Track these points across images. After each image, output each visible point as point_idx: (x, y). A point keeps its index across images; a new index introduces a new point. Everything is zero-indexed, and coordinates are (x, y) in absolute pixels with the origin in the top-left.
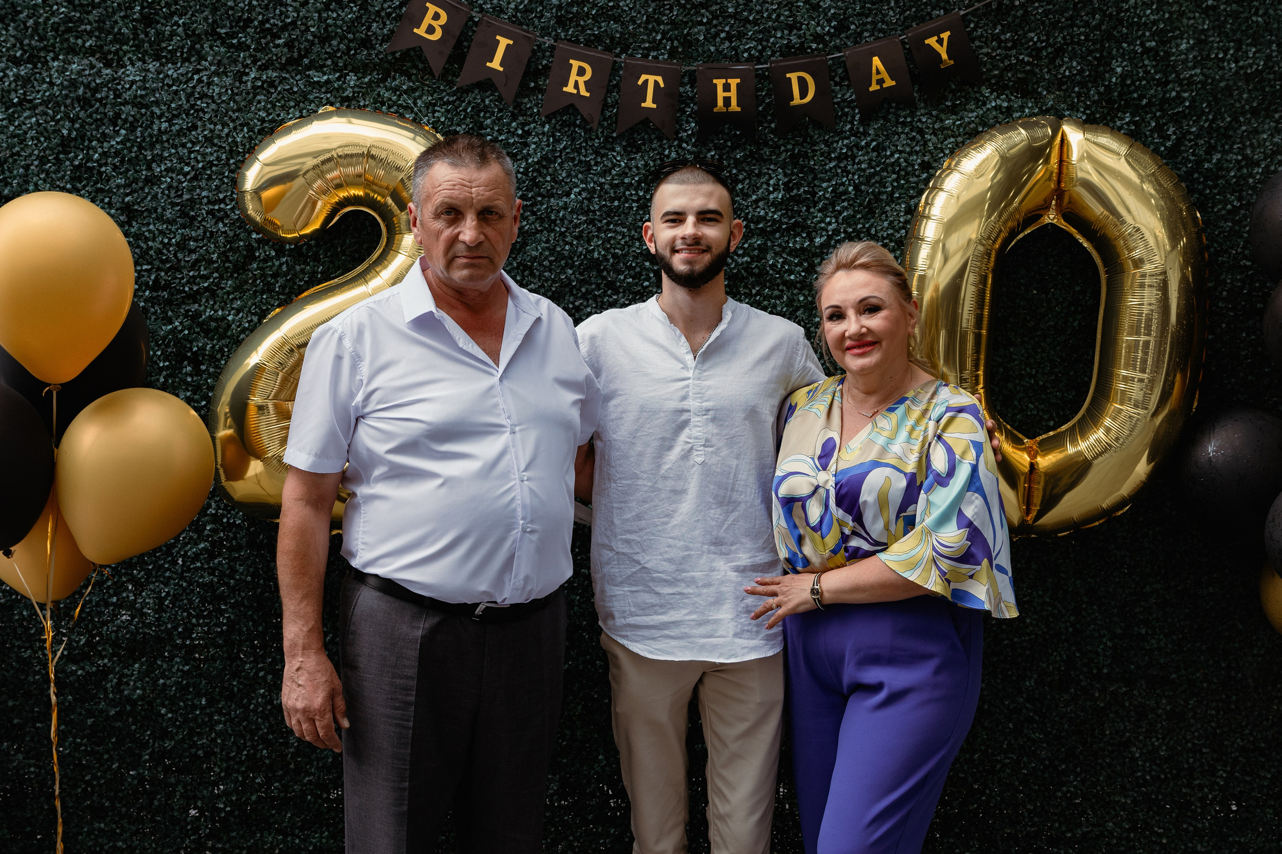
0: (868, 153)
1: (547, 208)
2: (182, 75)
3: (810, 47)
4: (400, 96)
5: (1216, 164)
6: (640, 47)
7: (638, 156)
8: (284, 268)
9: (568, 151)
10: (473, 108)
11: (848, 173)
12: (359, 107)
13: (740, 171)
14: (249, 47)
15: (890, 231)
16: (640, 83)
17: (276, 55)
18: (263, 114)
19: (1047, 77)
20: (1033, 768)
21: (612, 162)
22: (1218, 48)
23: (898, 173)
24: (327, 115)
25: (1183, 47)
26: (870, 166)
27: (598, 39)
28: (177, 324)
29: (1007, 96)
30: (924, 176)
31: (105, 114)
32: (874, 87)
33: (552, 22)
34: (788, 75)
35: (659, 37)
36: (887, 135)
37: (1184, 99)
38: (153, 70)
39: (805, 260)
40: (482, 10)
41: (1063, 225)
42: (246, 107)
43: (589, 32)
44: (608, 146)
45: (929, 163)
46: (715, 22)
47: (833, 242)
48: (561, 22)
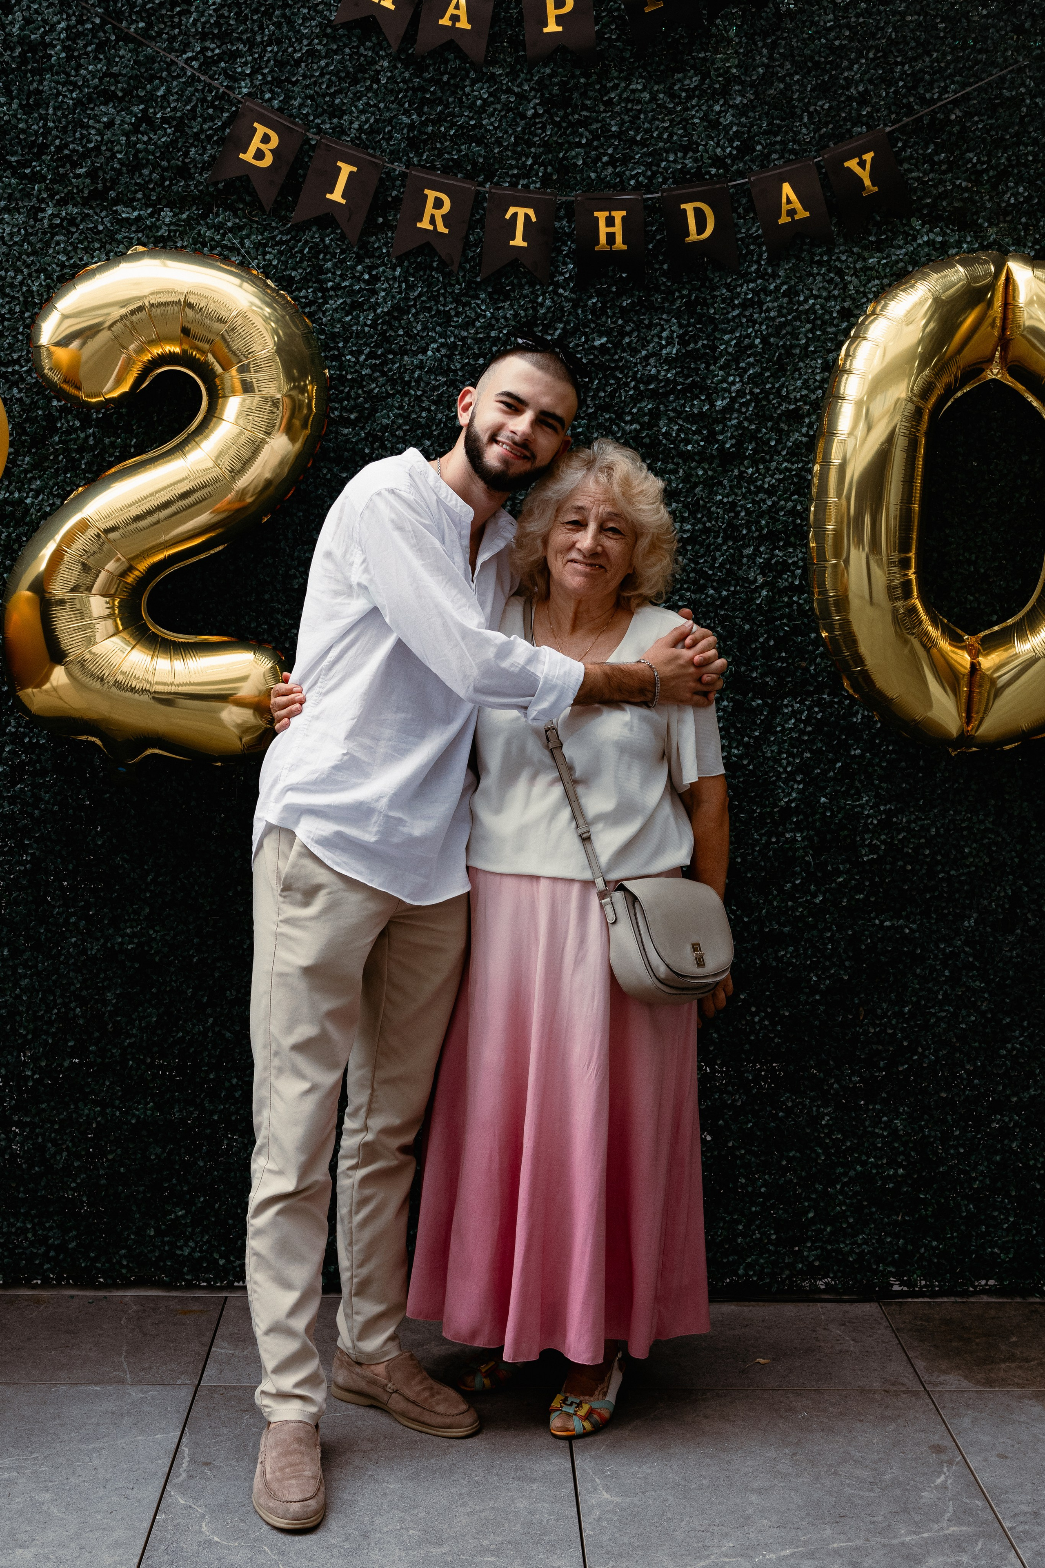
0: (776, 299)
1: (399, 368)
3: (709, 173)
4: (224, 235)
6: (507, 173)
7: (506, 305)
8: (91, 441)
9: (424, 298)
10: (310, 248)
11: (754, 322)
12: (176, 248)
13: (626, 322)
14: (44, 178)
15: (804, 392)
16: (508, 216)
17: (77, 187)
18: (62, 258)
19: (989, 205)
20: (973, 1022)
21: (476, 312)
23: (813, 322)
24: (138, 256)
26: (781, 315)
27: (458, 164)
29: (941, 229)
30: (844, 325)
32: (784, 219)
33: (403, 145)
34: (683, 206)
35: (529, 162)
36: (801, 277)
39: (705, 427)
40: (319, 131)
41: (1010, 381)
42: (42, 249)
43: (446, 156)
44: (471, 293)
45: (849, 309)
46: (595, 143)
47: (737, 406)
48: (413, 144)
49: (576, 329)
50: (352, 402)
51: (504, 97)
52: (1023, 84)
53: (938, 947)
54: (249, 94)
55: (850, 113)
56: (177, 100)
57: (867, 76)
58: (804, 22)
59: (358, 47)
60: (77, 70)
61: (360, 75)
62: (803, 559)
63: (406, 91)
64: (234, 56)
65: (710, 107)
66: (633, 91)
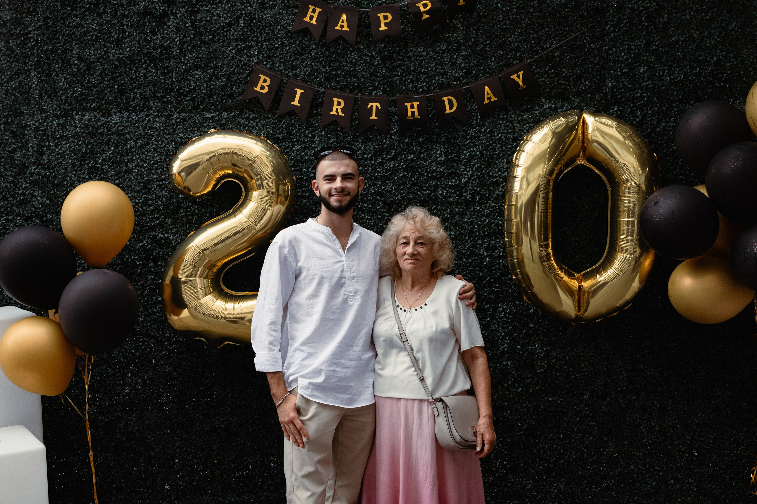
0: (486, 134)
2: (140, 118)
3: (453, 84)
4: (249, 121)
5: (662, 128)
6: (367, 89)
7: (370, 144)
8: (197, 211)
10: (286, 125)
11: (476, 145)
12: (229, 129)
13: (422, 148)
14: (173, 102)
15: (500, 173)
16: (369, 107)
17: (187, 105)
18: (181, 135)
19: (574, 90)
20: (591, 440)
22: (660, 70)
23: (501, 144)
24: (213, 134)
25: (642, 70)
26: (487, 141)
27: (346, 87)
28: (145, 242)
29: (554, 101)
30: (515, 144)
31: (103, 140)
32: (486, 102)
33: (323, 80)
34: (443, 99)
35: (377, 84)
36: (495, 125)
37: (644, 97)
38: (125, 117)
39: (458, 190)
40: (287, 76)
41: (587, 164)
42: (173, 132)
43: (341, 83)
45: (517, 137)
46: (404, 74)
47: (471, 181)
48: (327, 79)
49: (400, 153)
50: (307, 188)
51: (364, 58)
52: (585, 39)
53: (573, 408)
54: (257, 63)
55: (512, 55)
56: (227, 67)
57: (518, 40)
58: (490, 19)
59: (302, 41)
60: (184, 57)
61: (303, 52)
62: (503, 244)
63: (323, 57)
64: (250, 47)
65: (452, 56)
66: (419, 52)
